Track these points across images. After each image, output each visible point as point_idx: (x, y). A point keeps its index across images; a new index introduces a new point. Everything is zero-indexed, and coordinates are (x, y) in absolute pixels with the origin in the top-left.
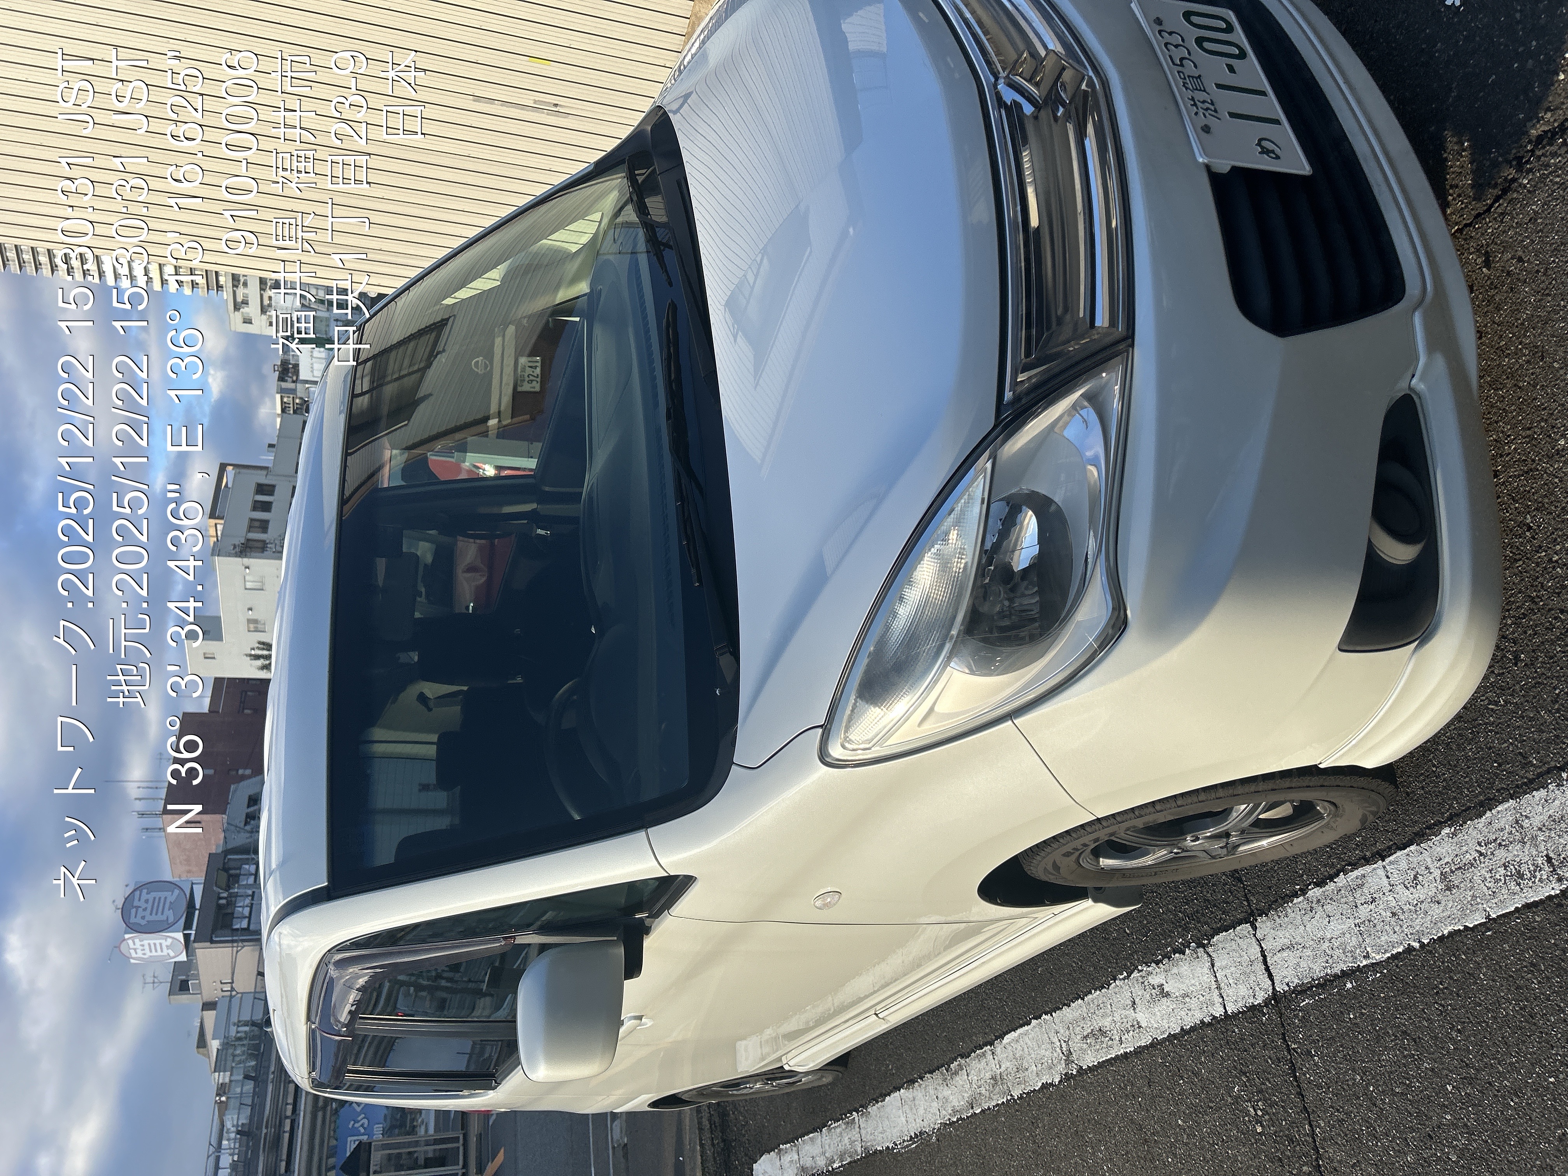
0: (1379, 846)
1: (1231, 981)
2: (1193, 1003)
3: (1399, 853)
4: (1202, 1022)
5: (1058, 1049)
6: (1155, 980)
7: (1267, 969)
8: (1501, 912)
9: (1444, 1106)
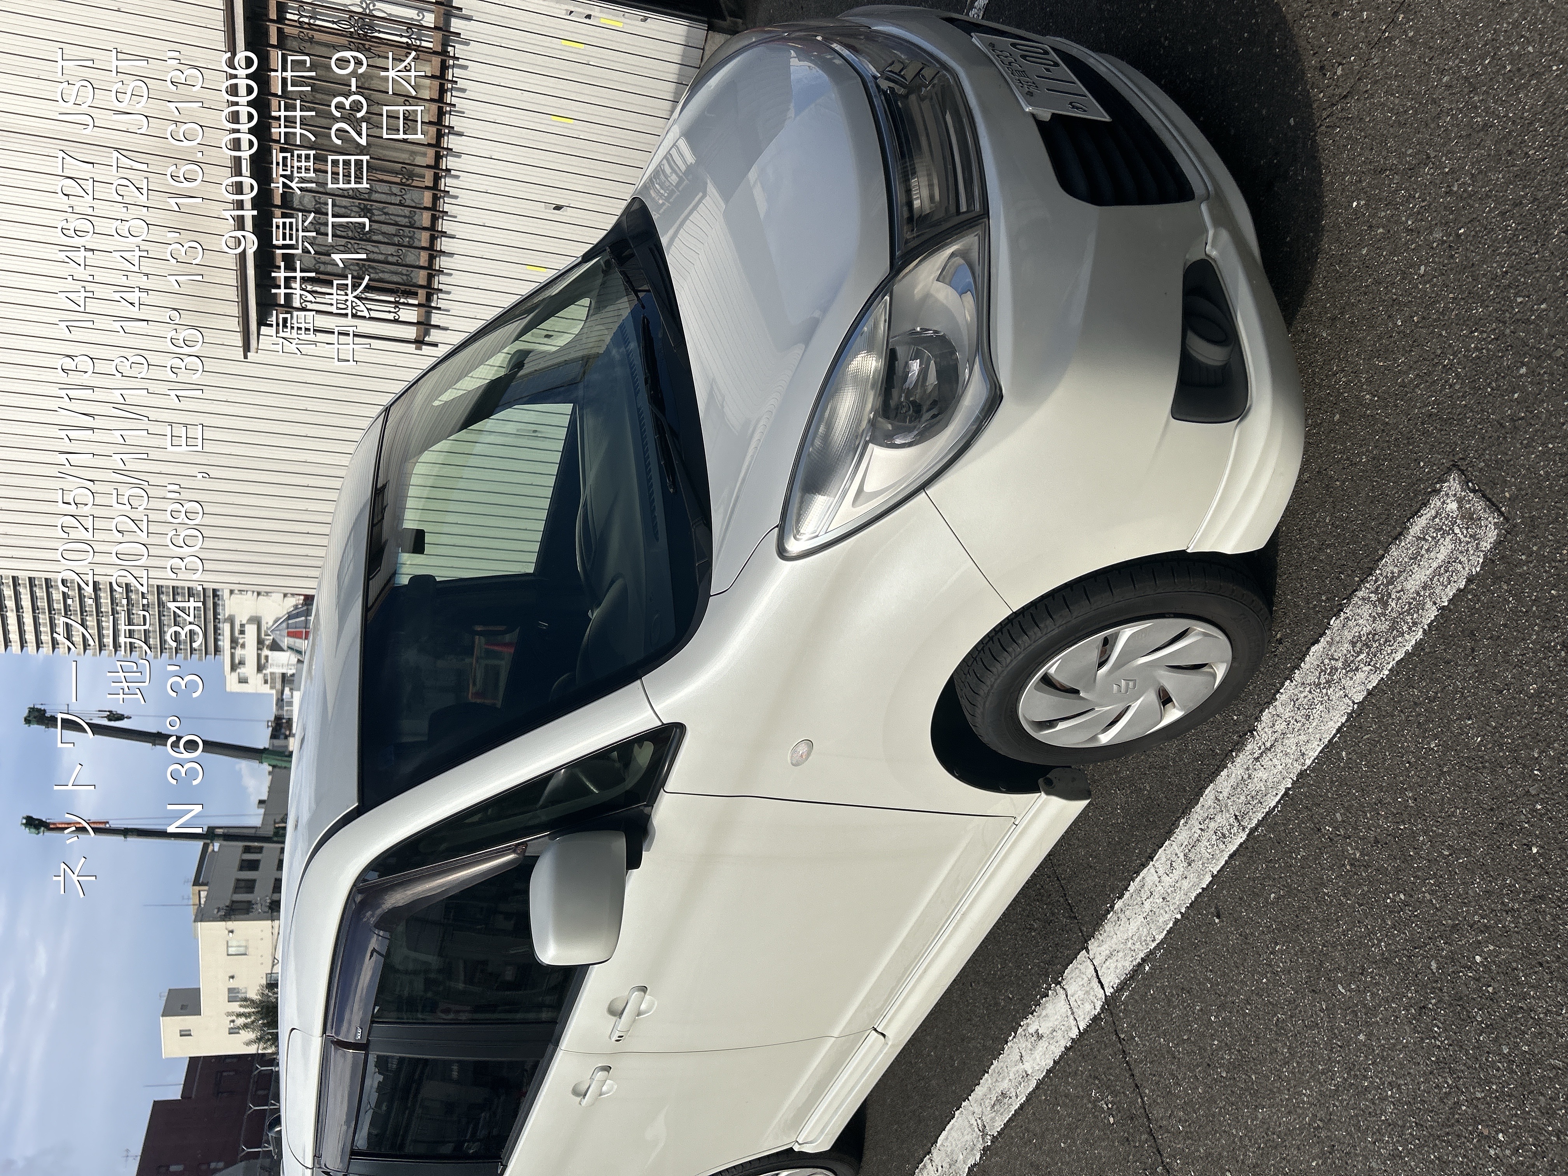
1: (1079, 1003)
2: (1059, 1035)
4: (1066, 1047)
5: (977, 1131)
6: (1033, 1028)
7: (1100, 982)
8: (1218, 868)
9: (1212, 1035)
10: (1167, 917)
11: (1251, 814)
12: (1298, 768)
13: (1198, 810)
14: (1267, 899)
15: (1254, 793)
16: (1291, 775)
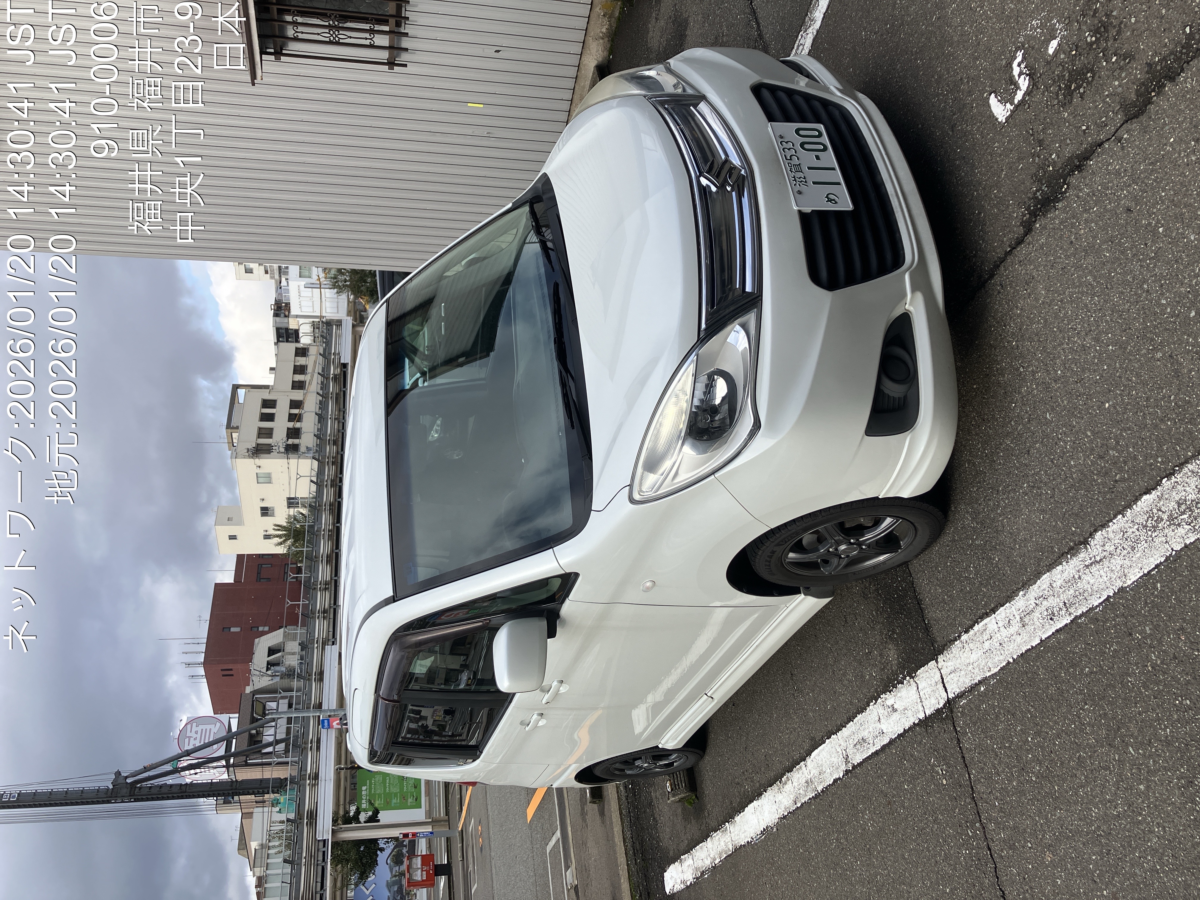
0: (992, 605)
1: (927, 696)
2: (909, 713)
3: (1002, 608)
4: (914, 723)
5: (841, 757)
6: (889, 702)
7: (944, 686)
8: (1046, 636)
9: (1028, 750)
10: (1002, 658)
11: (1077, 605)
12: (1119, 584)
13: (1035, 589)
14: (1082, 670)
15: (1081, 591)
16: (1114, 587)
